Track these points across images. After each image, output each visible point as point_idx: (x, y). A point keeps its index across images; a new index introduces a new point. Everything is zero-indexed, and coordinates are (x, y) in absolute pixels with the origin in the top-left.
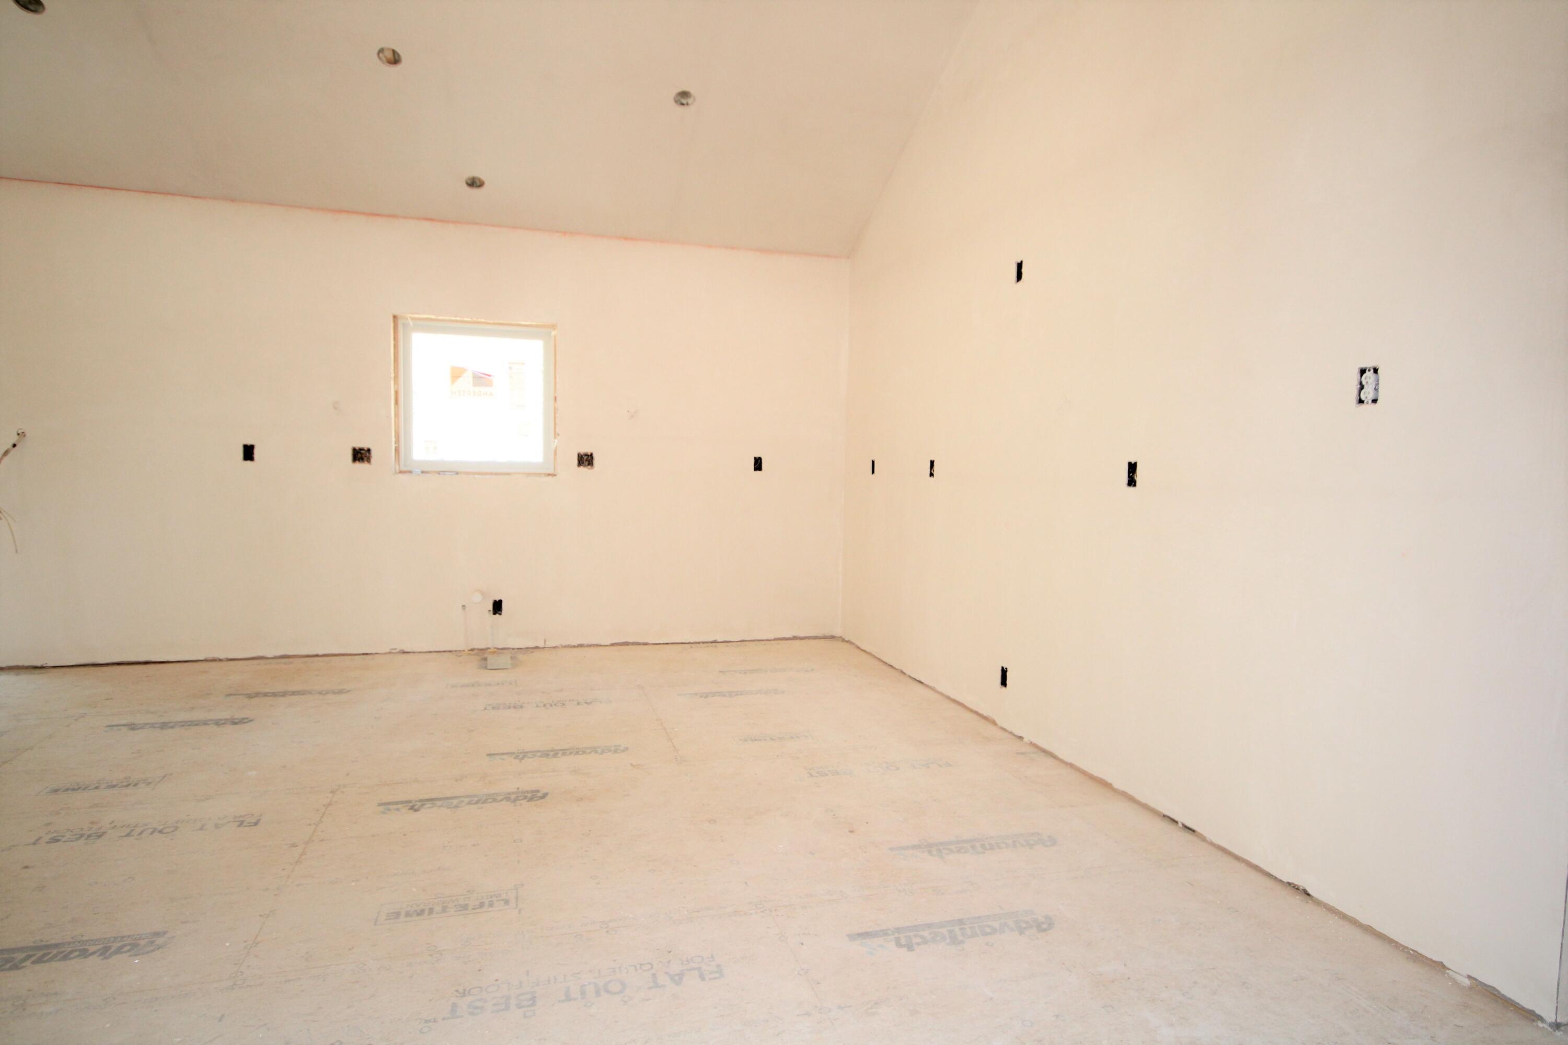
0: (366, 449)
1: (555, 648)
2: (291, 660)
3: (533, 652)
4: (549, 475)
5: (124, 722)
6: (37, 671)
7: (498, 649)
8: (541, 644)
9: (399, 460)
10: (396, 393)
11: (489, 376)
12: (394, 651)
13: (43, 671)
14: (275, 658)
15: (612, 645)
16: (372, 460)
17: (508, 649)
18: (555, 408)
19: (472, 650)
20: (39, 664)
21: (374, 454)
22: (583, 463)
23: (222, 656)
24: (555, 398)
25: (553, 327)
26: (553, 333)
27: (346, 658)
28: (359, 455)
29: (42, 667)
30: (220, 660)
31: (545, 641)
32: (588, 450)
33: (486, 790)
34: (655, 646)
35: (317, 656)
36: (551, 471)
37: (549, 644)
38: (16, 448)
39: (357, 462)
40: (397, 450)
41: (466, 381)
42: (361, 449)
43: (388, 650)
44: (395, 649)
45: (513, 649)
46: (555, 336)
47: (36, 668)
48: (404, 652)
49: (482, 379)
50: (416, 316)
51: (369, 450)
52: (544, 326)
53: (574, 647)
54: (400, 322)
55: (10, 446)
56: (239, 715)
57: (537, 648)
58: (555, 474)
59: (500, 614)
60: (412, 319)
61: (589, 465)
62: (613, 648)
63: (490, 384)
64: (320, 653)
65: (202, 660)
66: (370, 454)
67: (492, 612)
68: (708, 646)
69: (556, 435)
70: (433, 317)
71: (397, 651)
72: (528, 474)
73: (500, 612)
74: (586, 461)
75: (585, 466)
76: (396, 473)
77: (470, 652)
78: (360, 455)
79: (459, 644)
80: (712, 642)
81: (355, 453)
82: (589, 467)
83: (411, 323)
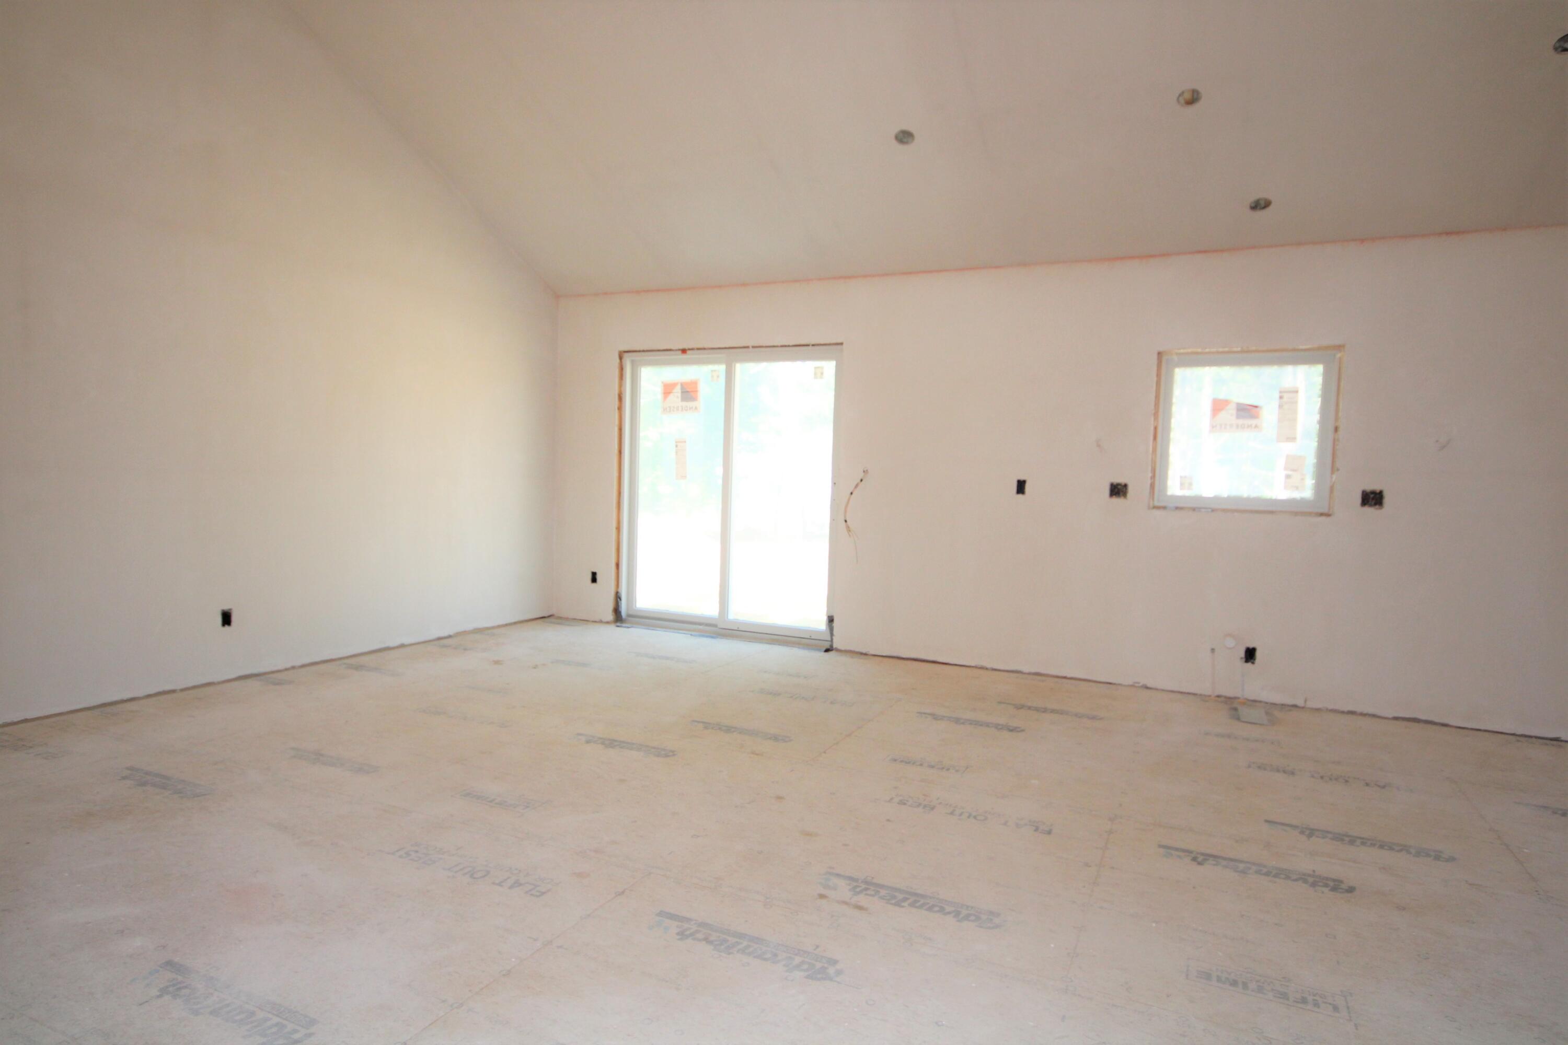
0: (1123, 484)
1: (1318, 710)
2: (1043, 678)
3: (1290, 710)
4: (1322, 514)
5: (928, 711)
6: (862, 657)
7: (1248, 700)
8: (1300, 703)
9: (1153, 494)
10: (1156, 428)
11: (1256, 407)
12: (1137, 685)
13: (865, 657)
14: (1029, 674)
15: (1396, 718)
16: (1129, 495)
17: (1260, 702)
18: (1334, 440)
19: (1218, 696)
20: (864, 651)
21: (1130, 489)
22: (1368, 502)
23: (989, 666)
24: (1336, 429)
25: (1340, 348)
26: (1339, 355)
27: (1091, 684)
28: (1116, 490)
29: (866, 654)
30: (987, 669)
31: (1306, 701)
32: (1377, 487)
33: (1274, 863)
34: (1458, 730)
35: (1065, 678)
36: (1325, 510)
37: (1310, 704)
38: (863, 482)
39: (1114, 496)
40: (1152, 486)
41: (1229, 415)
42: (1118, 484)
43: (1131, 683)
44: (1139, 683)
45: (1267, 703)
46: (1340, 359)
47: (862, 654)
48: (1147, 688)
49: (1248, 411)
50: (1182, 351)
51: (1126, 486)
52: (1327, 348)
53: (1343, 712)
54: (1164, 358)
55: (859, 480)
56: (1014, 723)
57: (1295, 706)
58: (1330, 513)
59: (1253, 663)
60: (1177, 354)
61: (1375, 504)
62: (1395, 722)
63: (1255, 416)
64: (1069, 675)
65: (973, 667)
66: (1126, 489)
67: (1244, 660)
68: (1547, 744)
69: (1334, 469)
70: (1199, 350)
71: (1140, 685)
72: (1296, 514)
73: (1252, 661)
74: (1373, 499)
75: (1371, 506)
76: (1149, 508)
77: (1217, 698)
78: (1118, 490)
79: (1205, 688)
80: (1552, 739)
81: (1113, 487)
82: (1377, 506)
83: (1175, 358)
